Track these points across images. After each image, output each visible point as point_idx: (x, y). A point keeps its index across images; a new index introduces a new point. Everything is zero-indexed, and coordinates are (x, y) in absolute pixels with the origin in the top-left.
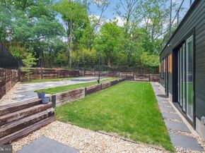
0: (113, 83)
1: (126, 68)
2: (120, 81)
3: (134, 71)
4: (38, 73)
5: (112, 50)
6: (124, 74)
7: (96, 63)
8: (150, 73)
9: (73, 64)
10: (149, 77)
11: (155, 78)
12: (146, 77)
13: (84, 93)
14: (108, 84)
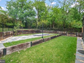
0: (53, 38)
1: (63, 29)
2: (58, 36)
3: (67, 31)
4: (21, 32)
5: (55, 20)
6: (61, 32)
7: (48, 27)
8: (77, 32)
9: (38, 27)
10: (76, 34)
11: (81, 35)
12: (74, 34)
13: (30, 45)
14: (49, 38)
